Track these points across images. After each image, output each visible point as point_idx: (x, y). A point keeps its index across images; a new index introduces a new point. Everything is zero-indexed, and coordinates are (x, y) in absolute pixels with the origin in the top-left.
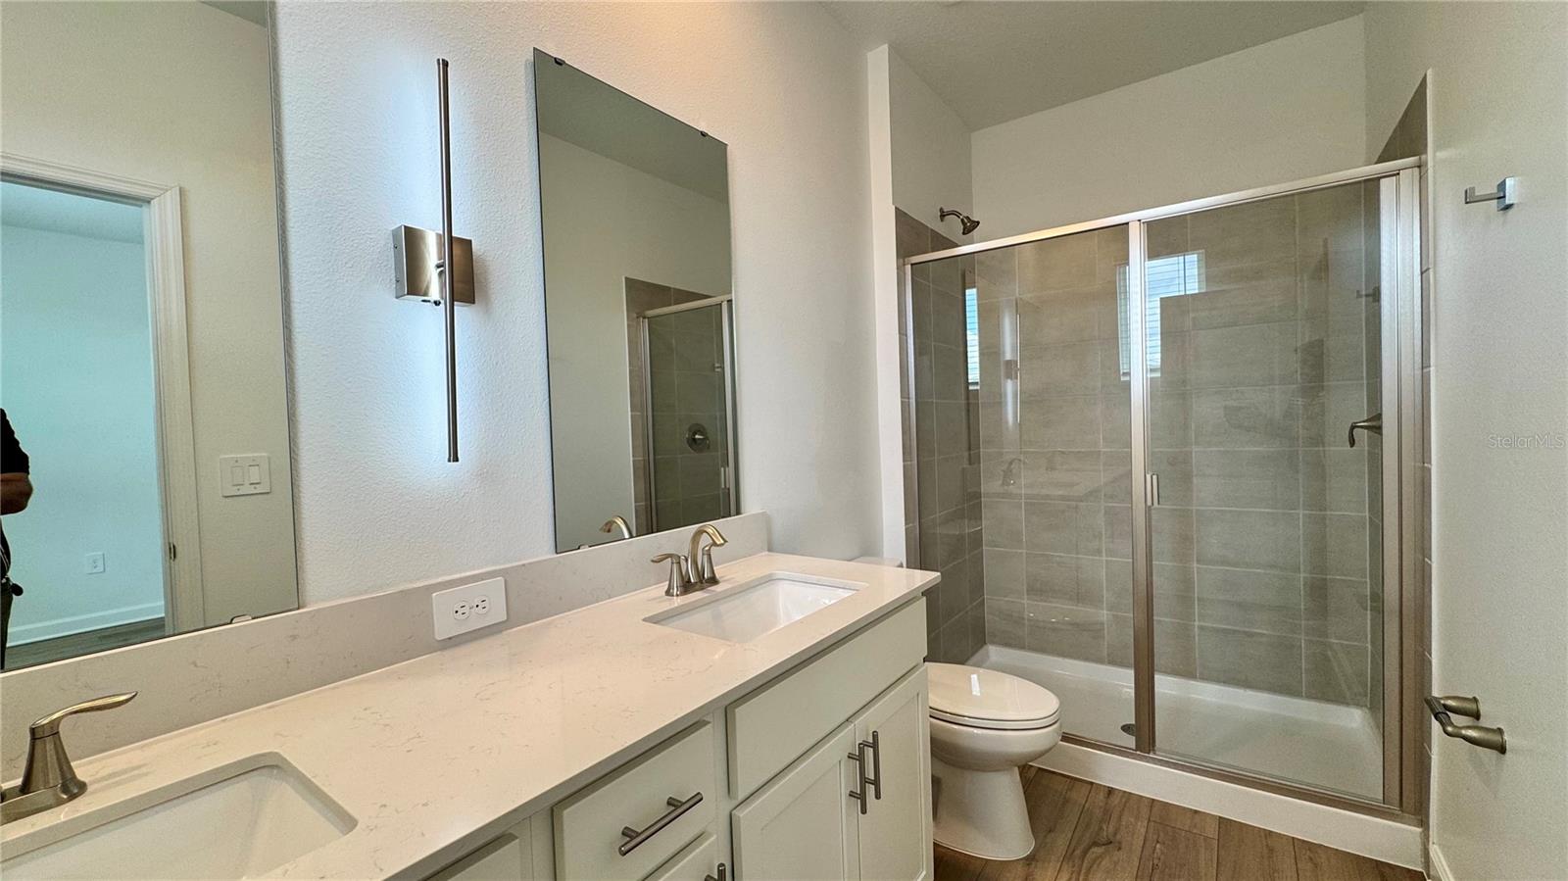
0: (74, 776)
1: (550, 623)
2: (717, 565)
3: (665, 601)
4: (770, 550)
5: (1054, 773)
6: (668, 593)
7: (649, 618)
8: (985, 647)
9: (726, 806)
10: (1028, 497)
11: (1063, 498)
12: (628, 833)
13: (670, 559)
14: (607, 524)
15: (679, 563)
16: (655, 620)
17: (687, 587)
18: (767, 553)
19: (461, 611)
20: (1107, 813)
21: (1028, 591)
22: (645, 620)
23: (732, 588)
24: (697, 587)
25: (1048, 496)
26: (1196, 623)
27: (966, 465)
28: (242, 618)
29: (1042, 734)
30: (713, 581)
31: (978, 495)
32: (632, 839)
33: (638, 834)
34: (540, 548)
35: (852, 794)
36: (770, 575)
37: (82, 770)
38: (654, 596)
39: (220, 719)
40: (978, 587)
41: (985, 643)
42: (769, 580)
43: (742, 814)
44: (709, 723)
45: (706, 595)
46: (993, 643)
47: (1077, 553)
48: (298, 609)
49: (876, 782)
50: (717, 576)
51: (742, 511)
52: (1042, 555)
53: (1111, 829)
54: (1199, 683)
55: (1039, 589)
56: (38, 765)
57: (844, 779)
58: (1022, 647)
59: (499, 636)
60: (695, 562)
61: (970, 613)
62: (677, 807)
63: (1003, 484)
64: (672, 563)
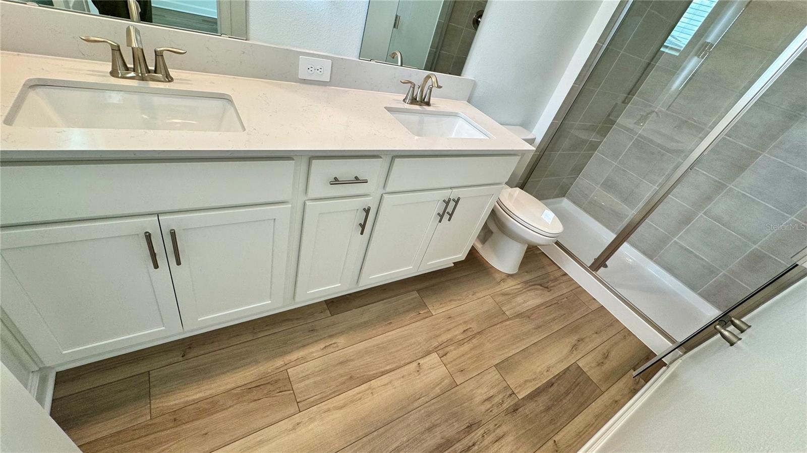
0: (169, 75)
1: (347, 91)
2: (433, 97)
3: (401, 103)
4: (469, 101)
5: (548, 257)
6: (404, 100)
7: (388, 107)
8: (563, 198)
9: (381, 191)
10: (640, 136)
11: (659, 145)
12: (336, 179)
13: (410, 84)
14: (393, 54)
15: (414, 88)
16: (389, 109)
17: (414, 101)
18: (466, 102)
19: (311, 69)
20: (556, 279)
21: (602, 183)
22: (385, 108)
23: (435, 111)
24: (418, 103)
25: (651, 141)
26: (675, 239)
27: (619, 102)
28: (226, 36)
29: (545, 239)
30: (428, 104)
31: (613, 123)
32: (336, 181)
33: (338, 181)
34: (351, 52)
35: (439, 214)
36: (457, 113)
37: (172, 73)
38: (397, 99)
39: (234, 77)
40: (578, 170)
41: (564, 196)
42: (455, 115)
43: (385, 196)
44: (381, 158)
45: (420, 109)
46: (568, 198)
47: (643, 179)
48: (246, 40)
49: (451, 215)
50: (431, 102)
51: (462, 75)
52: (624, 170)
53: (552, 285)
54: (652, 263)
55: (608, 185)
56: (158, 65)
57: (439, 207)
58: (580, 207)
59: (324, 87)
60: (422, 91)
61: (564, 180)
62: (357, 180)
63: (635, 123)
64: (411, 87)
